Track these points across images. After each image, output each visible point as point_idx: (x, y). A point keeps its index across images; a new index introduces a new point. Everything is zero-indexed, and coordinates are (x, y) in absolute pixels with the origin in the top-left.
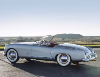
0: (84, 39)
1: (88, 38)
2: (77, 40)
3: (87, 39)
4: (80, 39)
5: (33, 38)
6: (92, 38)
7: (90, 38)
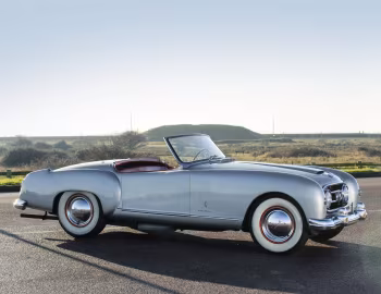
0: (257, 144)
1: (274, 141)
2: (232, 149)
3: (271, 144)
4: (245, 145)
5: (69, 143)
6: (290, 141)
7: (285, 141)
